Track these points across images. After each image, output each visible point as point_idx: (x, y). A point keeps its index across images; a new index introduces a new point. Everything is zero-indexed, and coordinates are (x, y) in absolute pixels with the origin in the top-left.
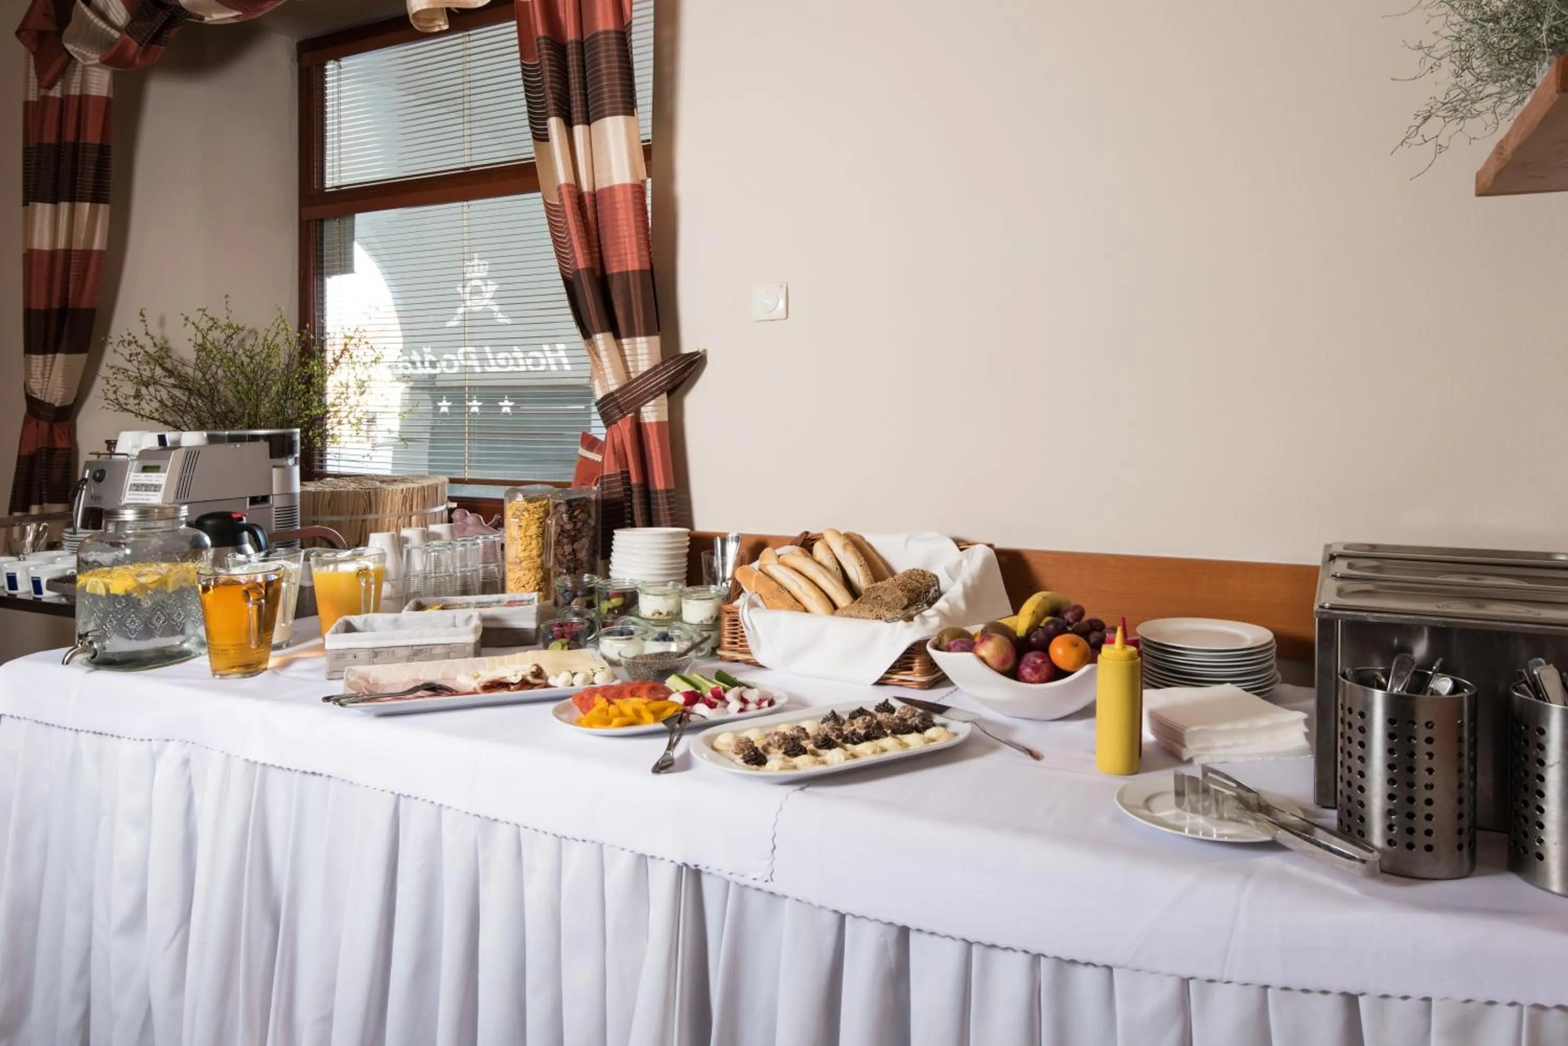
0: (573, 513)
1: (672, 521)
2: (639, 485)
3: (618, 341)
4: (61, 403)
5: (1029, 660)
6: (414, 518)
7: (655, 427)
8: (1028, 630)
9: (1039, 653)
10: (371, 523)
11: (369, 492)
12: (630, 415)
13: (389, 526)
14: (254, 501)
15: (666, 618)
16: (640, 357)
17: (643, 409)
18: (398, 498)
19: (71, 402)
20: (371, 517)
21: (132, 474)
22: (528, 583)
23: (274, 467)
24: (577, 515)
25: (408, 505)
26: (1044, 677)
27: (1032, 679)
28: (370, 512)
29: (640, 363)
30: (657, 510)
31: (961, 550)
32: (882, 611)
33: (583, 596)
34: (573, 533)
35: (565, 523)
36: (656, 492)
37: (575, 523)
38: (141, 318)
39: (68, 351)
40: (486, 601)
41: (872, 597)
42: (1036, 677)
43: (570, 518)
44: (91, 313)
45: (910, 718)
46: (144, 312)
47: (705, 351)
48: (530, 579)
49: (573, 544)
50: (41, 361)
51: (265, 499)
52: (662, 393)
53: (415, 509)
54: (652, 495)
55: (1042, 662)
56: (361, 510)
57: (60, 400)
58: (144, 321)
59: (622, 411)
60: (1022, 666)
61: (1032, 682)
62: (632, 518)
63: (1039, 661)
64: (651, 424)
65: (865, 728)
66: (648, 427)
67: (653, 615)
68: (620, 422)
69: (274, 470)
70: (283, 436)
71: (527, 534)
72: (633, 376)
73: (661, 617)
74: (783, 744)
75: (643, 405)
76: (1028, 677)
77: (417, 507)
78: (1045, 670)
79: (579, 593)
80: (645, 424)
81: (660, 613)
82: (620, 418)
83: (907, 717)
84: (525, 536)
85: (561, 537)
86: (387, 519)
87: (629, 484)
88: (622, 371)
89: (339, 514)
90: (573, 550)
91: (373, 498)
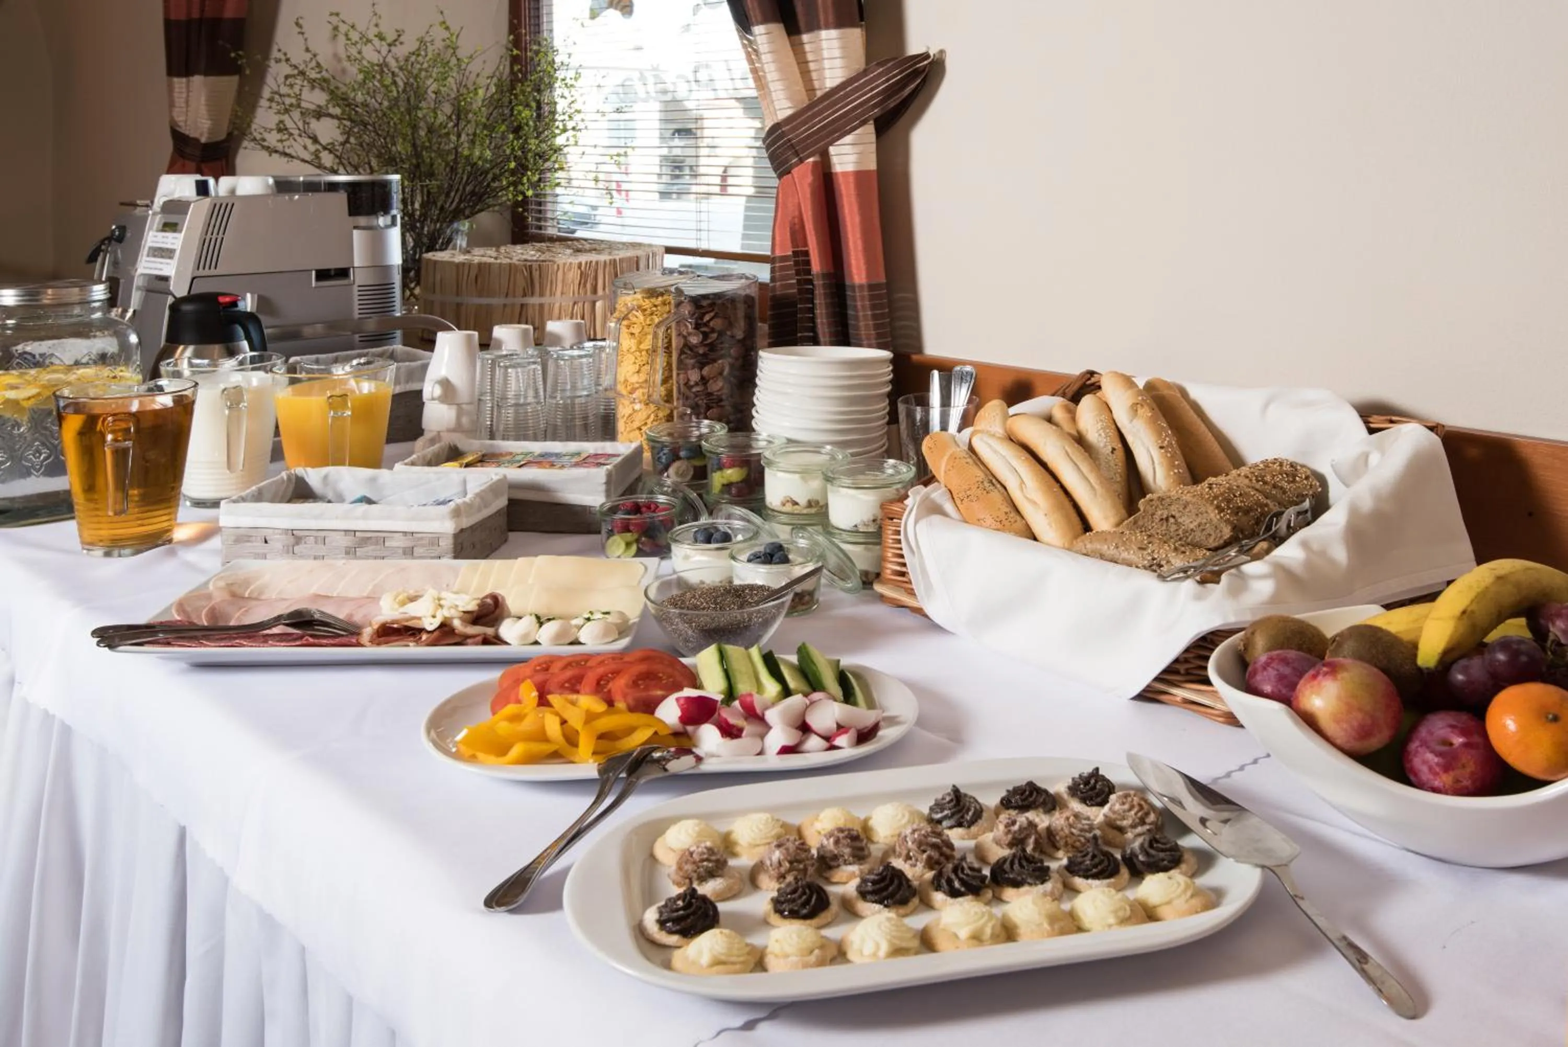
0: (702, 318)
1: (879, 336)
2: (825, 276)
3: (795, 38)
4: (209, 138)
5: (1431, 733)
6: (599, 304)
7: (851, 179)
8: (1446, 653)
9: (1464, 717)
10: (534, 310)
11: (531, 266)
12: (811, 160)
13: (560, 313)
14: (323, 275)
15: (805, 511)
16: (827, 64)
17: (832, 150)
18: (573, 276)
19: (223, 136)
20: (534, 300)
21: (151, 233)
22: (646, 424)
23: (356, 228)
24: (709, 321)
25: (589, 286)
26: (1466, 783)
27: (1437, 783)
28: (533, 294)
29: (827, 73)
30: (856, 318)
31: (1372, 431)
32: (1162, 552)
33: (688, 458)
34: (701, 351)
35: (689, 334)
36: (853, 287)
37: (705, 335)
38: (299, 30)
39: (206, 73)
40: (557, 451)
41: (1157, 518)
42: (1446, 779)
43: (697, 327)
44: (239, 24)
45: (1134, 826)
46: (301, 21)
47: (942, 52)
48: (648, 417)
49: (701, 369)
50: (184, 85)
51: (343, 273)
52: (864, 123)
53: (600, 292)
54: (849, 293)
55: (1465, 745)
56: (519, 291)
57: (206, 135)
58: (303, 33)
59: (797, 154)
60: (1414, 746)
61: (1435, 790)
62: (813, 329)
63: (1458, 740)
64: (845, 174)
65: (1011, 845)
66: (841, 180)
67: (784, 505)
68: (795, 171)
69: (355, 232)
70: (373, 184)
71: (642, 347)
72: (819, 94)
73: (797, 509)
74: (789, 871)
75: (831, 143)
76: (1425, 774)
77: (604, 289)
78: (1469, 765)
79: (682, 454)
80: (836, 174)
81: (796, 503)
82: (796, 165)
83: (1125, 823)
84: (640, 351)
85: (683, 357)
86: (557, 305)
87: (809, 272)
88: (800, 87)
89: (488, 296)
90: (703, 378)
91: (536, 274)
